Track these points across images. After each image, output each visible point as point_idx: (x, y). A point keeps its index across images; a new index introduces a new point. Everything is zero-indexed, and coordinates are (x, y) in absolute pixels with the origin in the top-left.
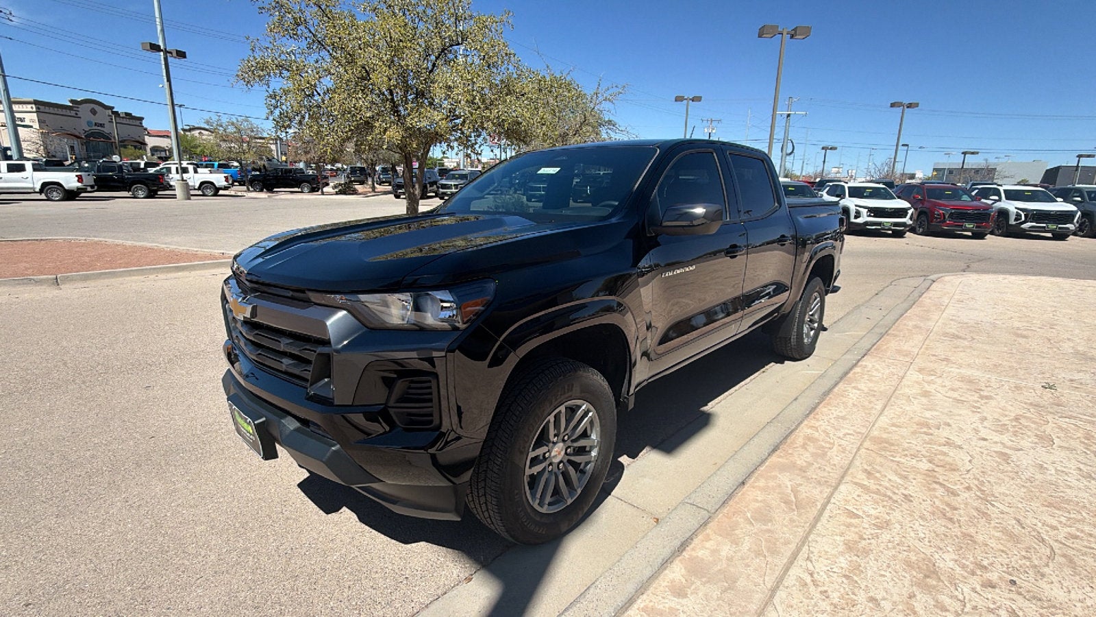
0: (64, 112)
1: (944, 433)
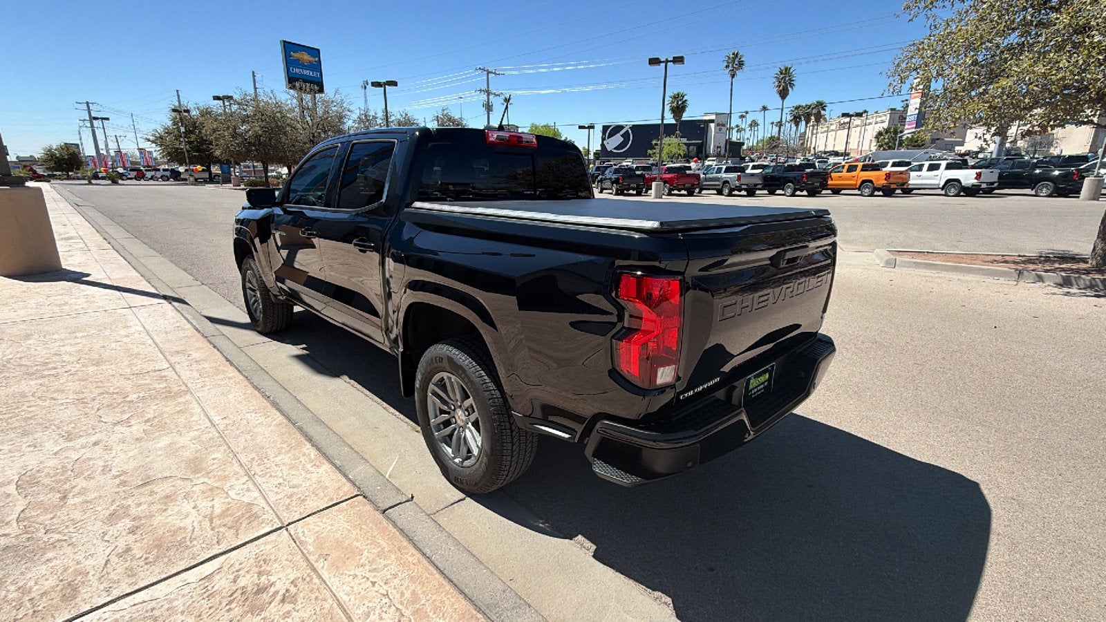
1: (137, 428)
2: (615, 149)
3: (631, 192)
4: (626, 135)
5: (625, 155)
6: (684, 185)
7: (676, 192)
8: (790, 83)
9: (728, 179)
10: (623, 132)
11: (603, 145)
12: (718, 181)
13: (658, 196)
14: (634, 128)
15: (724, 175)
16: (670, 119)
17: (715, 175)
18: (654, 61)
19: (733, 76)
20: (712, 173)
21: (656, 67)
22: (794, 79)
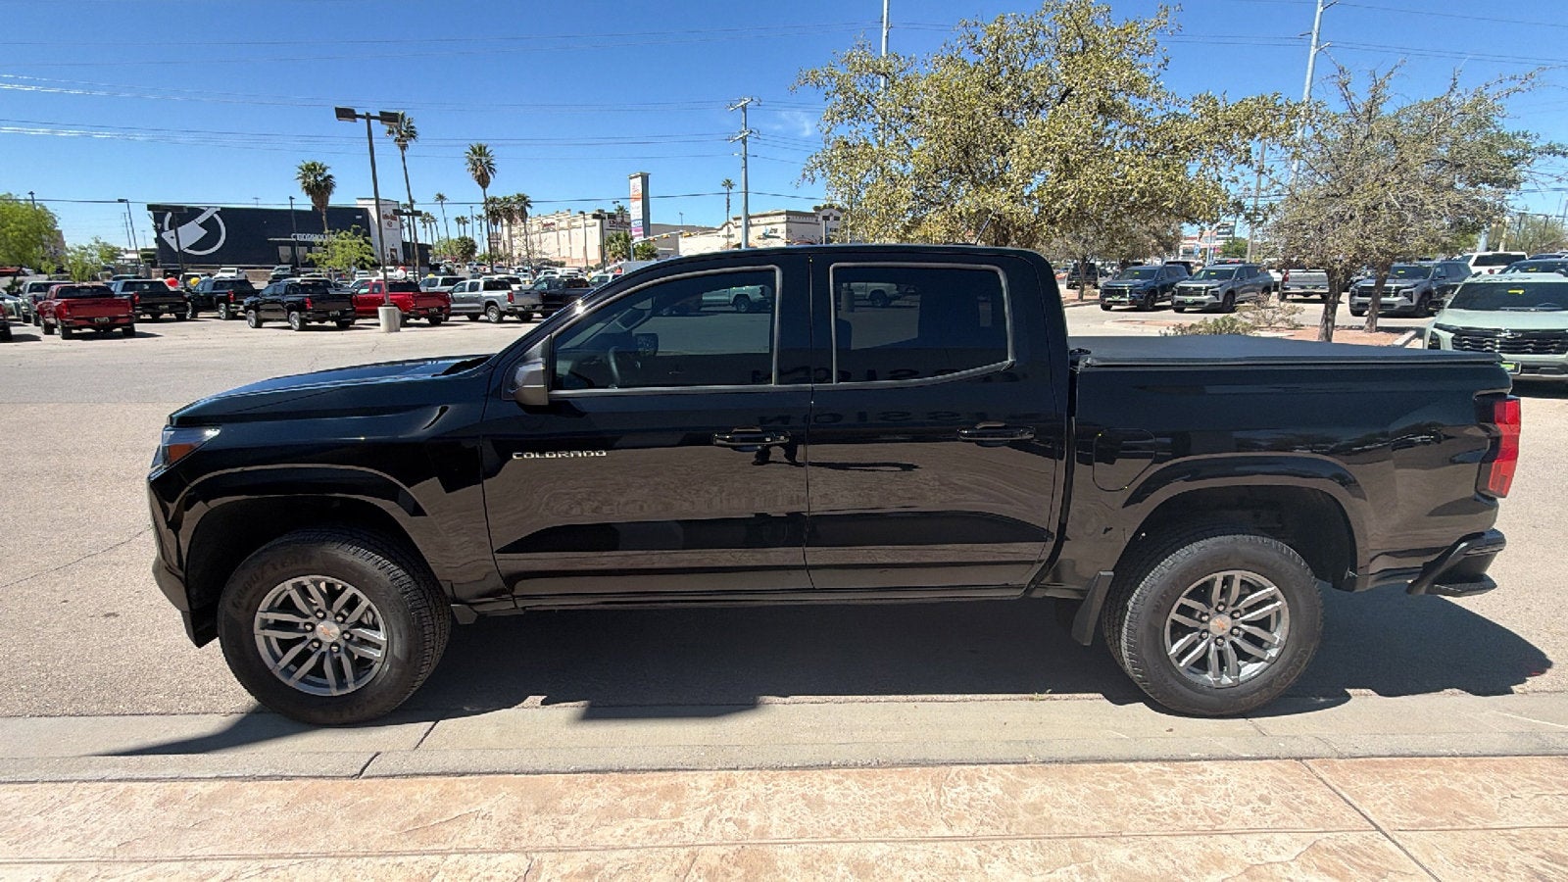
0: (807, 220)
2: (190, 248)
3: (328, 323)
4: (209, 225)
5: (216, 260)
6: (427, 309)
7: (412, 321)
8: (490, 169)
9: (495, 300)
10: (202, 219)
11: (159, 240)
12: (479, 303)
13: (394, 328)
14: (225, 213)
15: (486, 294)
16: (305, 203)
17: (467, 294)
18: (345, 114)
19: (403, 148)
20: (463, 290)
21: (346, 123)
22: (493, 162)
